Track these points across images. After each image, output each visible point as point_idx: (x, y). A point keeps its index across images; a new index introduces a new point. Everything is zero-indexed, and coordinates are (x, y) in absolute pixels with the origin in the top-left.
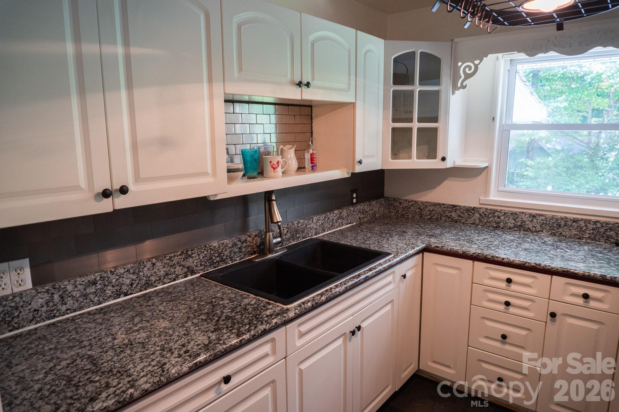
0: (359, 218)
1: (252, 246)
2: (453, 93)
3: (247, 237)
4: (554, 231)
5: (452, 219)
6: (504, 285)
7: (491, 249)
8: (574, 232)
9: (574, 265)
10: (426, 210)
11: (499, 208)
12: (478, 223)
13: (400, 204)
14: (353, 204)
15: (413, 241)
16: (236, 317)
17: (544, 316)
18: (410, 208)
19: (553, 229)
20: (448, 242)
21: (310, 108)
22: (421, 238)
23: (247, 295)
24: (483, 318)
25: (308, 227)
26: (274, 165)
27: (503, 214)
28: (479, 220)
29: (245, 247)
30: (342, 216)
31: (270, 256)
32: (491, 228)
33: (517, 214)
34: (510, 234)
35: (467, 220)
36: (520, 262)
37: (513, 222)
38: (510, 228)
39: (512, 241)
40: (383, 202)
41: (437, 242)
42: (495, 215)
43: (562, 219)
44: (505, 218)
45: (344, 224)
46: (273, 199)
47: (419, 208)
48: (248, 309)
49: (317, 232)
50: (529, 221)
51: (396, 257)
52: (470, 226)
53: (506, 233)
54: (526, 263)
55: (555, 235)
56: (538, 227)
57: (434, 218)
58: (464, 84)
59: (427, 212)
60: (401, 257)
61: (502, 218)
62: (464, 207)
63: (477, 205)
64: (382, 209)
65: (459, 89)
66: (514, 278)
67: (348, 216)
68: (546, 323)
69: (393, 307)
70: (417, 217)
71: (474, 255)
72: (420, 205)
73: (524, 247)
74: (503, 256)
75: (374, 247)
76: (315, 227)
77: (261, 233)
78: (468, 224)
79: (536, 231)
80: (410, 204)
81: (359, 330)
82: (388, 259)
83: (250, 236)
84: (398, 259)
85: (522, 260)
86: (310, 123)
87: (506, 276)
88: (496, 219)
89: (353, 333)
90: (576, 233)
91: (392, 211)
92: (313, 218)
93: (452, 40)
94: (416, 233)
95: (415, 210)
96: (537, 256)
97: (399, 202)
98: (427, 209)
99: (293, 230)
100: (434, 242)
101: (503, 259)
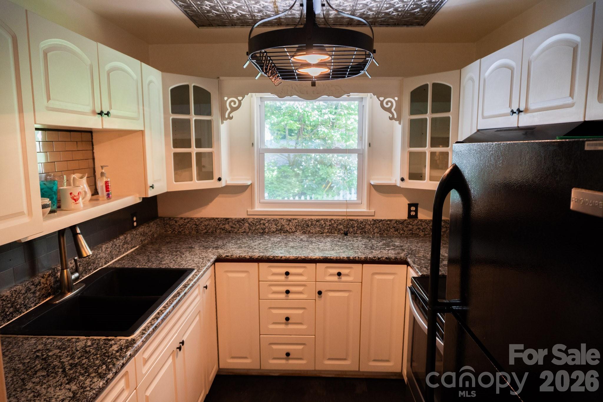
0: (141, 240)
1: (46, 287)
2: (222, 123)
3: (40, 278)
4: (304, 230)
5: (226, 231)
6: (283, 278)
7: (269, 251)
8: (318, 229)
9: (328, 253)
10: (201, 226)
11: (263, 217)
12: (248, 231)
13: (176, 222)
14: (134, 228)
15: (204, 254)
16: (83, 362)
17: (315, 295)
18: (186, 225)
19: (304, 229)
20: (234, 250)
21: (90, 134)
22: (209, 251)
23: (75, 338)
24: (270, 308)
25: (98, 257)
26: (75, 196)
27: (267, 221)
28: (248, 228)
29: (39, 290)
30: (127, 241)
31: (69, 295)
32: (259, 234)
33: (277, 220)
34: (275, 237)
35: (238, 230)
36: (294, 258)
37: (275, 227)
38: (273, 232)
39: (280, 242)
40: (159, 222)
41: (225, 252)
42: (261, 223)
43: (309, 220)
44: (269, 224)
45: (129, 249)
46: (78, 232)
47: (195, 224)
48: (89, 351)
49: (106, 261)
50: (286, 224)
51: (199, 270)
52: (242, 235)
53: (272, 236)
54: (298, 257)
55: (306, 233)
56: (294, 228)
57: (210, 231)
58: (231, 115)
59: (203, 227)
60: (203, 270)
61: (267, 225)
62: (235, 219)
63: (245, 216)
64: (158, 229)
65: (226, 119)
66: (291, 271)
67: (132, 240)
68: (315, 300)
69: (200, 317)
70: (194, 232)
71: (259, 258)
72: (195, 222)
73: (290, 245)
74: (281, 255)
75: (173, 266)
76: (104, 256)
77: (54, 271)
78: (239, 233)
79: (293, 232)
80: (186, 221)
81: (183, 344)
82: (194, 274)
83: (43, 277)
84: (202, 272)
85: (295, 256)
86: (91, 149)
87: (284, 270)
88: (262, 226)
89: (180, 348)
90: (319, 229)
91: (168, 230)
92: (101, 247)
93: (219, 78)
94: (202, 247)
95: (191, 227)
96: (303, 251)
97: (175, 221)
98: (203, 224)
99: (85, 263)
100: (223, 253)
101: (281, 257)
